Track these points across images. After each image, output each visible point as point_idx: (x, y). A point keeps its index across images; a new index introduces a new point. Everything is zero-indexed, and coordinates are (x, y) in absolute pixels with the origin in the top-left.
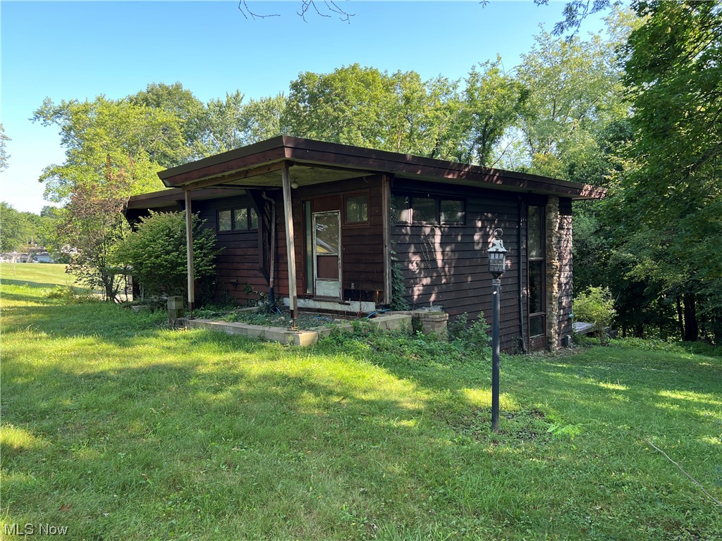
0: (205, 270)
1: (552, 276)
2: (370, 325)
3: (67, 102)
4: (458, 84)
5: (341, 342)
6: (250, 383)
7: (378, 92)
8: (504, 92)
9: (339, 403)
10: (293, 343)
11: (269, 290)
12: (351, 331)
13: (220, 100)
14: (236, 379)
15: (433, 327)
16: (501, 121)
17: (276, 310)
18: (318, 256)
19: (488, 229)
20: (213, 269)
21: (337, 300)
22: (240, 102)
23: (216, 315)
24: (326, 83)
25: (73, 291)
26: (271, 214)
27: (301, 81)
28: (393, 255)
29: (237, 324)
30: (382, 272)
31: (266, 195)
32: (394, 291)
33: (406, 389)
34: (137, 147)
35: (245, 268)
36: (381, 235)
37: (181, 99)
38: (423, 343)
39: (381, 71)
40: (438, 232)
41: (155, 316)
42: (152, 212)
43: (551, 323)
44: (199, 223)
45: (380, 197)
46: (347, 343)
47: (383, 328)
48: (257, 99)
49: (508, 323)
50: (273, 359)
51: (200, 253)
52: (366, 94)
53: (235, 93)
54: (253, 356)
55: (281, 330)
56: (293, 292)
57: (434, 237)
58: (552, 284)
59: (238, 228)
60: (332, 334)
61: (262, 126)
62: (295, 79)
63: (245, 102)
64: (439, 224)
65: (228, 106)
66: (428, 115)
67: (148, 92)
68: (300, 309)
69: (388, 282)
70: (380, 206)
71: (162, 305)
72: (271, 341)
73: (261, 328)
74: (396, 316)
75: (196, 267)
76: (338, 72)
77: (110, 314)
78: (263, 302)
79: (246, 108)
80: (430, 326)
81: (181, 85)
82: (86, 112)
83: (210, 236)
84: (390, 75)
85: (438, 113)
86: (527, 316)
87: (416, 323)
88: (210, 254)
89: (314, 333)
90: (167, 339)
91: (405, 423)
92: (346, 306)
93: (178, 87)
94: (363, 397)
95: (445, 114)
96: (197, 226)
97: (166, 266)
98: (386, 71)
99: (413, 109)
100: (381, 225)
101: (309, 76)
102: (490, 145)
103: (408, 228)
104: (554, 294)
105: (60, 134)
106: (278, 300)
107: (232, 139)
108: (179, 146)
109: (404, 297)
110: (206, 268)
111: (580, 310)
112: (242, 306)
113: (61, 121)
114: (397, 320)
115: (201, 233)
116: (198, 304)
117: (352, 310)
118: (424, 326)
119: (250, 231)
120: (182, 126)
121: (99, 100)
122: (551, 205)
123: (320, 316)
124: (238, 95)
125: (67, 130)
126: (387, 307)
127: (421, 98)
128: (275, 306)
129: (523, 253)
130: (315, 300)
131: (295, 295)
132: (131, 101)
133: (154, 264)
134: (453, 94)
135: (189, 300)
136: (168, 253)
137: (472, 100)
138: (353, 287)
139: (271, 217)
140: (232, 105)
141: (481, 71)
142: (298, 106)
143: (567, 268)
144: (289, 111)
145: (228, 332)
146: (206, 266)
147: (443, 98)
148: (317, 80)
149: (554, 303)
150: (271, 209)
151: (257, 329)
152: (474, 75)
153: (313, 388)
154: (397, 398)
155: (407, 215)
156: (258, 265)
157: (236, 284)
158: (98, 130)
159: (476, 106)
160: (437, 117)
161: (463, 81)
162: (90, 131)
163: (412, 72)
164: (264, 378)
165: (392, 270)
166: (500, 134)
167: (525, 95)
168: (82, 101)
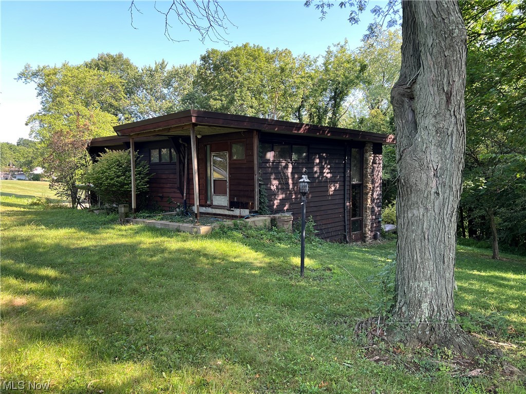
0: (142, 188)
1: (367, 194)
2: (244, 223)
3: (42, 67)
4: (318, 59)
5: (226, 233)
6: (170, 253)
7: (262, 64)
8: (348, 66)
9: (220, 263)
10: (196, 233)
11: (183, 201)
12: (232, 226)
13: (151, 66)
14: (163, 251)
15: (283, 225)
16: (347, 86)
17: (188, 214)
18: (214, 180)
19: (323, 164)
20: (147, 187)
21: (226, 208)
22: (164, 68)
23: (149, 217)
24: (225, 57)
25: (49, 200)
26: (185, 153)
27: (208, 55)
28: (260, 180)
29: (163, 222)
30: (253, 190)
31: (182, 141)
32: (260, 203)
33: (259, 257)
34: (92, 99)
35: (168, 186)
36: (253, 168)
37: (122, 65)
38: (275, 233)
39: (265, 48)
40: (290, 166)
41: (111, 217)
42: (107, 150)
43: (366, 224)
44: (138, 158)
45: (252, 145)
46: (229, 233)
47: (252, 225)
48: (177, 66)
49: (337, 224)
50: (184, 241)
51: (139, 177)
52: (254, 65)
53: (161, 61)
54: (173, 239)
55: (191, 225)
56: (197, 202)
57: (287, 169)
58: (367, 199)
59: (163, 161)
60: (220, 228)
61: (180, 85)
62: (204, 53)
63: (169, 68)
64: (291, 161)
65: (156, 71)
66: (296, 81)
67: (99, 60)
68: (201, 213)
69: (257, 197)
70: (252, 150)
71: (115, 210)
72: (184, 232)
73: (177, 224)
74: (261, 218)
75: (137, 186)
76: (234, 50)
77: (81, 215)
78: (179, 209)
79: (168, 72)
80: (281, 224)
81: (122, 54)
82: (55, 74)
83: (145, 166)
84: (271, 51)
85: (303, 80)
86: (350, 220)
87: (273, 222)
88: (145, 177)
89: (209, 227)
90: (120, 230)
91: (253, 272)
92: (231, 212)
93: (120, 56)
94: (234, 260)
95: (308, 81)
96: (137, 159)
97: (117, 185)
98: (268, 48)
99: (286, 76)
100: (253, 161)
101: (214, 52)
102: (340, 102)
103: (271, 163)
104: (368, 205)
105: (36, 89)
106: (189, 208)
107: (159, 94)
108: (121, 99)
109: (268, 206)
110: (143, 187)
111: (387, 217)
112: (166, 211)
113: (37, 80)
114: (262, 220)
115: (139, 164)
116: (138, 210)
117: (235, 214)
118: (278, 224)
119: (171, 163)
120: (123, 85)
121: (64, 65)
122: (367, 148)
123: (216, 218)
124: (163, 63)
125: (41, 86)
126: (256, 212)
127: (292, 68)
128: (187, 211)
129: (347, 179)
130: (212, 208)
131: (198, 204)
132: (87, 65)
133: (109, 183)
134: (314, 66)
135: (133, 207)
136: (118, 177)
137: (327, 70)
138: (235, 200)
139: (185, 154)
140: (159, 70)
141: (334, 49)
142: (205, 73)
143: (378, 188)
144: (200, 75)
145: (157, 226)
146: (142, 185)
147: (307, 69)
148: (219, 54)
149: (368, 211)
150: (185, 150)
151: (176, 224)
152: (329, 52)
153: (205, 255)
154: (252, 261)
155: (270, 156)
156: (176, 185)
157: (162, 197)
158: (64, 88)
159: (329, 75)
160: (303, 83)
161: (321, 57)
162: (59, 88)
163: (286, 49)
164: (179, 251)
165: (260, 190)
166: (347, 95)
167: (363, 68)
168: (52, 66)
